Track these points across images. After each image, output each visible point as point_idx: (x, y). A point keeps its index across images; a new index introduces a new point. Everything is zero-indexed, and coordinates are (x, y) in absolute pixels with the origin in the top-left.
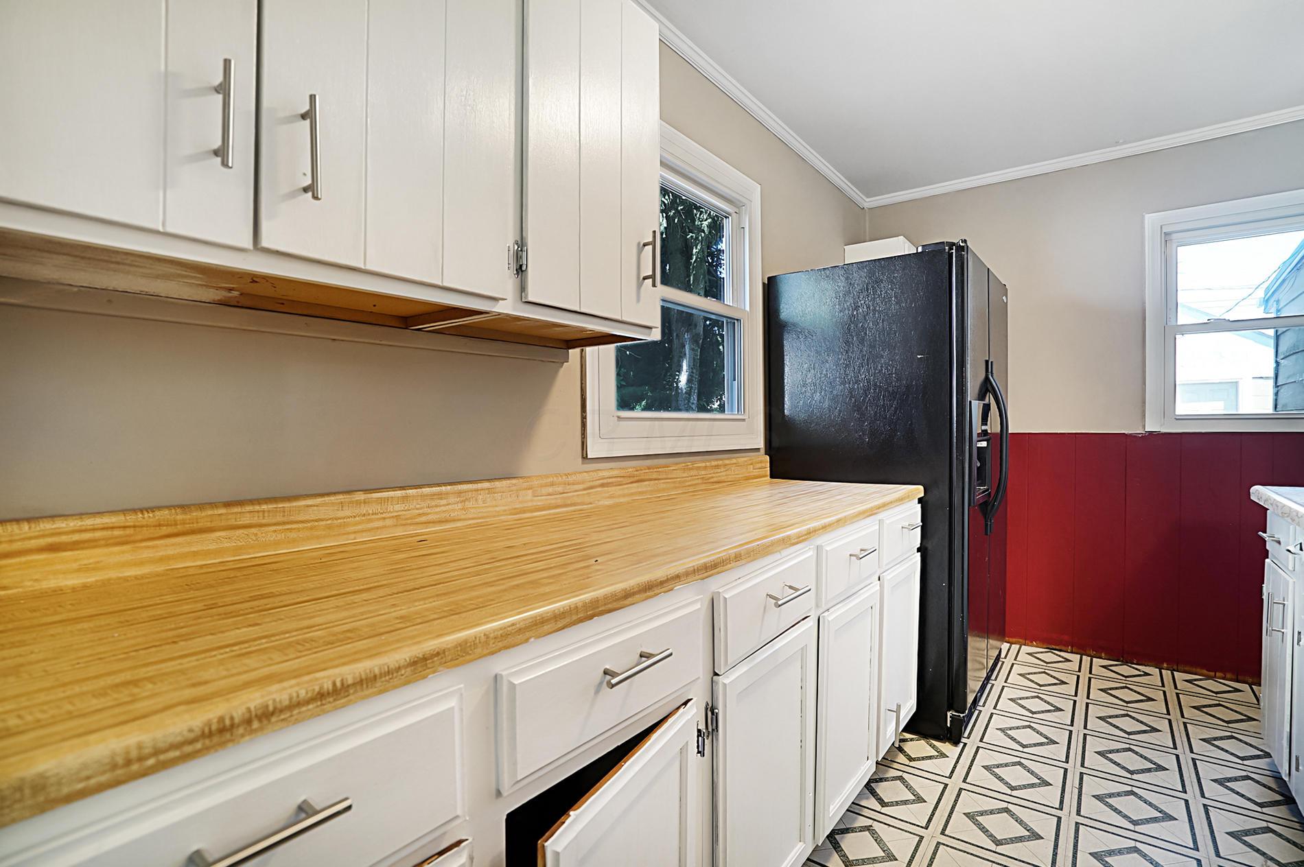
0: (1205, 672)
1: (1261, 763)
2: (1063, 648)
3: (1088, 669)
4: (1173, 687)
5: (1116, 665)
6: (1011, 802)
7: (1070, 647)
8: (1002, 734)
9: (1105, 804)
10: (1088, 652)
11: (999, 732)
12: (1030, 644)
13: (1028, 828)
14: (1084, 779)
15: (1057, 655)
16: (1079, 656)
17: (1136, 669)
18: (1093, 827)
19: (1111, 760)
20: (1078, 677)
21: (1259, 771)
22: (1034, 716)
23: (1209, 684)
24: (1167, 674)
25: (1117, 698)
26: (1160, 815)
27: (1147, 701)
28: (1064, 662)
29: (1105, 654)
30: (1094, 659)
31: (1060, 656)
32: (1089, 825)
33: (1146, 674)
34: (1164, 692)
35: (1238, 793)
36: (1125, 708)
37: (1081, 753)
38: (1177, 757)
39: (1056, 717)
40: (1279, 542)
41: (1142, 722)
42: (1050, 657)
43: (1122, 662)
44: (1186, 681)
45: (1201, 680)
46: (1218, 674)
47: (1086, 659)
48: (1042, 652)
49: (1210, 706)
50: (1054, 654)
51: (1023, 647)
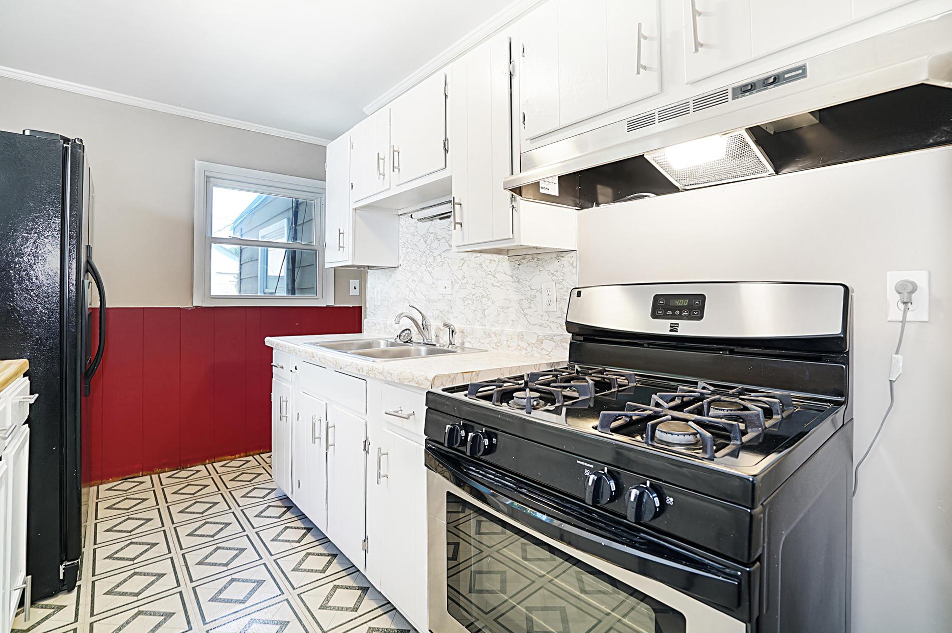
0: (230, 457)
1: (272, 495)
2: (136, 475)
3: (159, 483)
4: (216, 473)
5: (177, 473)
6: (140, 604)
7: (141, 472)
8: (111, 560)
9: (206, 565)
10: (155, 471)
11: (107, 560)
12: (106, 481)
13: (161, 614)
14: (186, 557)
15: (132, 482)
16: (149, 476)
17: (191, 470)
18: (204, 584)
19: (198, 536)
20: (154, 491)
21: (274, 500)
22: (132, 533)
23: (234, 463)
24: (210, 467)
25: (186, 494)
26: (237, 552)
27: (204, 488)
28: (139, 484)
29: (168, 468)
30: (161, 475)
31: (134, 482)
32: (201, 583)
33: (198, 471)
34: (212, 478)
35: (268, 517)
36: (194, 498)
37: (177, 541)
38: (233, 513)
39: (149, 526)
40: (283, 368)
41: (206, 503)
42: (126, 485)
43: (180, 469)
44: (221, 466)
45: (228, 463)
46: (237, 456)
47: (155, 477)
48: (118, 485)
49: (238, 476)
50: (129, 482)
51: (100, 486)
